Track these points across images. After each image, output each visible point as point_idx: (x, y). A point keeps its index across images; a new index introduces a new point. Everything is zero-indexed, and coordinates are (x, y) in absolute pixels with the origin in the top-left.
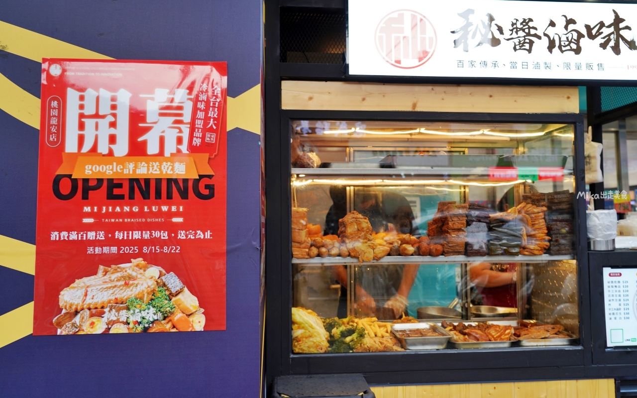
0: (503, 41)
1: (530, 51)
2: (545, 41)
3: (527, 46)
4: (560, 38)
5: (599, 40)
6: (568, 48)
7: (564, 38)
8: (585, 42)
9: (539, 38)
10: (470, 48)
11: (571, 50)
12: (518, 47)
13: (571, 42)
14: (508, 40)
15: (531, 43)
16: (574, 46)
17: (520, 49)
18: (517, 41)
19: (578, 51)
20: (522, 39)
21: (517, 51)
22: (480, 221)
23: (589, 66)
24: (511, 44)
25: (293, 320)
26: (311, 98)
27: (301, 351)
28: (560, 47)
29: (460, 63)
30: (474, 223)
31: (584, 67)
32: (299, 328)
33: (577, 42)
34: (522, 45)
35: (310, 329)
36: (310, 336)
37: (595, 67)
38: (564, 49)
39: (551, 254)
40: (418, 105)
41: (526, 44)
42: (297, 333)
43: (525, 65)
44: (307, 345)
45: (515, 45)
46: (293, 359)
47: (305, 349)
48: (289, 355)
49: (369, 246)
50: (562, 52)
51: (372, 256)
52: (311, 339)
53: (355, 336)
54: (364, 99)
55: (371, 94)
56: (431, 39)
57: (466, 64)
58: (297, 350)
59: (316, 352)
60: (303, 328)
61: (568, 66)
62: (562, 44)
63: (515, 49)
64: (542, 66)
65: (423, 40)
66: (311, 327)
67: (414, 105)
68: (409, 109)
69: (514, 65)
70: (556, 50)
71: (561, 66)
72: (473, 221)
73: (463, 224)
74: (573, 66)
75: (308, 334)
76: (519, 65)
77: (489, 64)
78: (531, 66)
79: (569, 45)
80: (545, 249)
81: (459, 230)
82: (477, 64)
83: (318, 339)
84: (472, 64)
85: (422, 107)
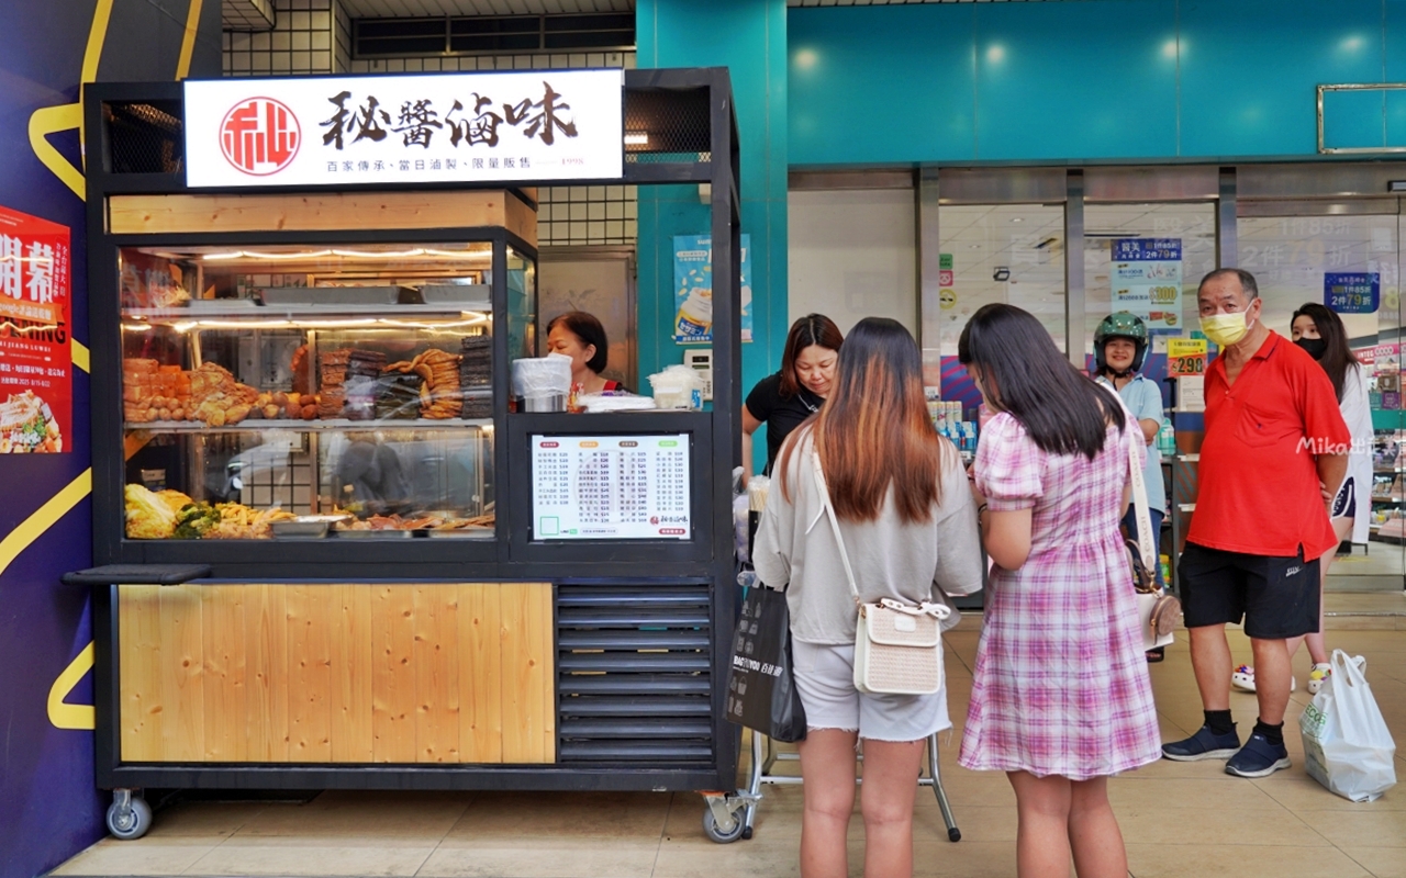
0: (389, 133)
1: (426, 145)
2: (448, 131)
3: (422, 138)
4: (468, 125)
5: (524, 125)
6: (480, 138)
7: (473, 125)
8: (503, 129)
9: (439, 125)
10: (344, 144)
11: (484, 140)
12: (410, 140)
13: (482, 130)
14: (396, 131)
15: (428, 134)
16: (488, 135)
17: (413, 143)
18: (408, 132)
19: (493, 142)
20: (415, 129)
21: (409, 146)
22: (362, 374)
23: (509, 162)
24: (400, 136)
25: (126, 497)
26: (147, 218)
27: (136, 536)
28: (468, 138)
29: (332, 166)
30: (355, 376)
31: (501, 163)
32: (134, 507)
33: (493, 130)
34: (415, 136)
35: (147, 508)
36: (148, 518)
37: (517, 163)
38: (473, 139)
39: (464, 418)
40: (286, 222)
41: (421, 136)
42: (132, 513)
43: (420, 165)
44: (143, 528)
45: (406, 137)
46: (125, 544)
47: (142, 533)
48: (119, 540)
49: (219, 406)
50: (471, 143)
51: (222, 420)
52: (148, 521)
53: (203, 520)
54: (215, 217)
55: (223, 209)
56: (293, 135)
57: (340, 166)
58: (131, 535)
59: (154, 537)
60: (138, 507)
61: (478, 163)
62: (472, 133)
63: (406, 143)
64: (444, 164)
65: (282, 136)
66: (149, 506)
67: (281, 223)
68: (274, 228)
69: (404, 166)
70: (463, 142)
71: (470, 163)
72: (354, 374)
73: (340, 377)
74: (486, 164)
75: (144, 515)
76: (412, 165)
77: (371, 166)
78: (428, 165)
79: (481, 134)
80: (456, 411)
81: (336, 385)
82: (355, 166)
83: (158, 522)
84: (348, 166)
85: (293, 225)
